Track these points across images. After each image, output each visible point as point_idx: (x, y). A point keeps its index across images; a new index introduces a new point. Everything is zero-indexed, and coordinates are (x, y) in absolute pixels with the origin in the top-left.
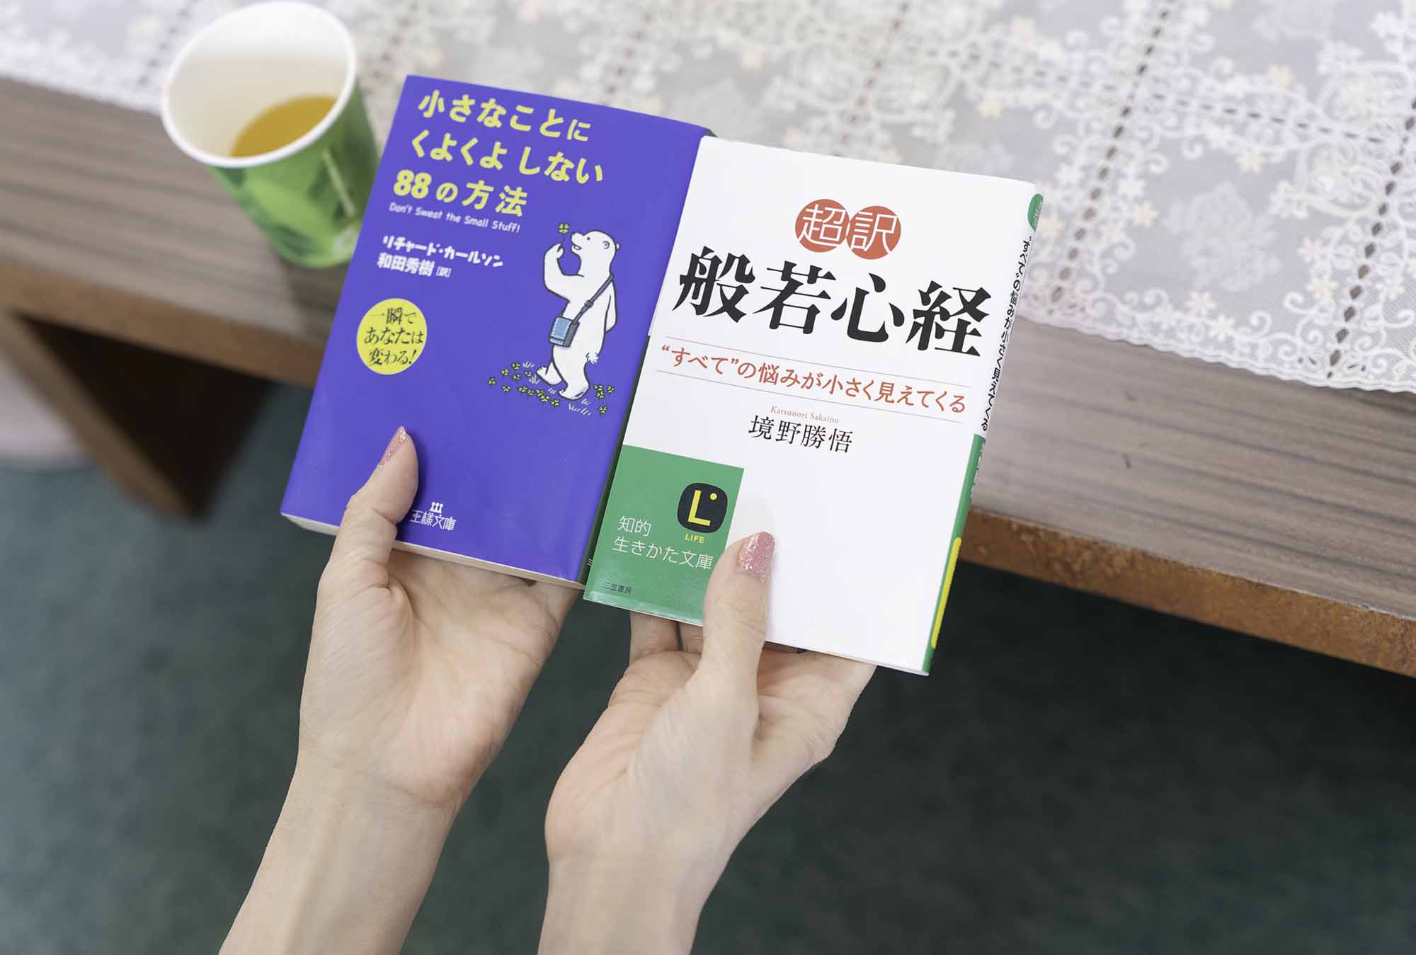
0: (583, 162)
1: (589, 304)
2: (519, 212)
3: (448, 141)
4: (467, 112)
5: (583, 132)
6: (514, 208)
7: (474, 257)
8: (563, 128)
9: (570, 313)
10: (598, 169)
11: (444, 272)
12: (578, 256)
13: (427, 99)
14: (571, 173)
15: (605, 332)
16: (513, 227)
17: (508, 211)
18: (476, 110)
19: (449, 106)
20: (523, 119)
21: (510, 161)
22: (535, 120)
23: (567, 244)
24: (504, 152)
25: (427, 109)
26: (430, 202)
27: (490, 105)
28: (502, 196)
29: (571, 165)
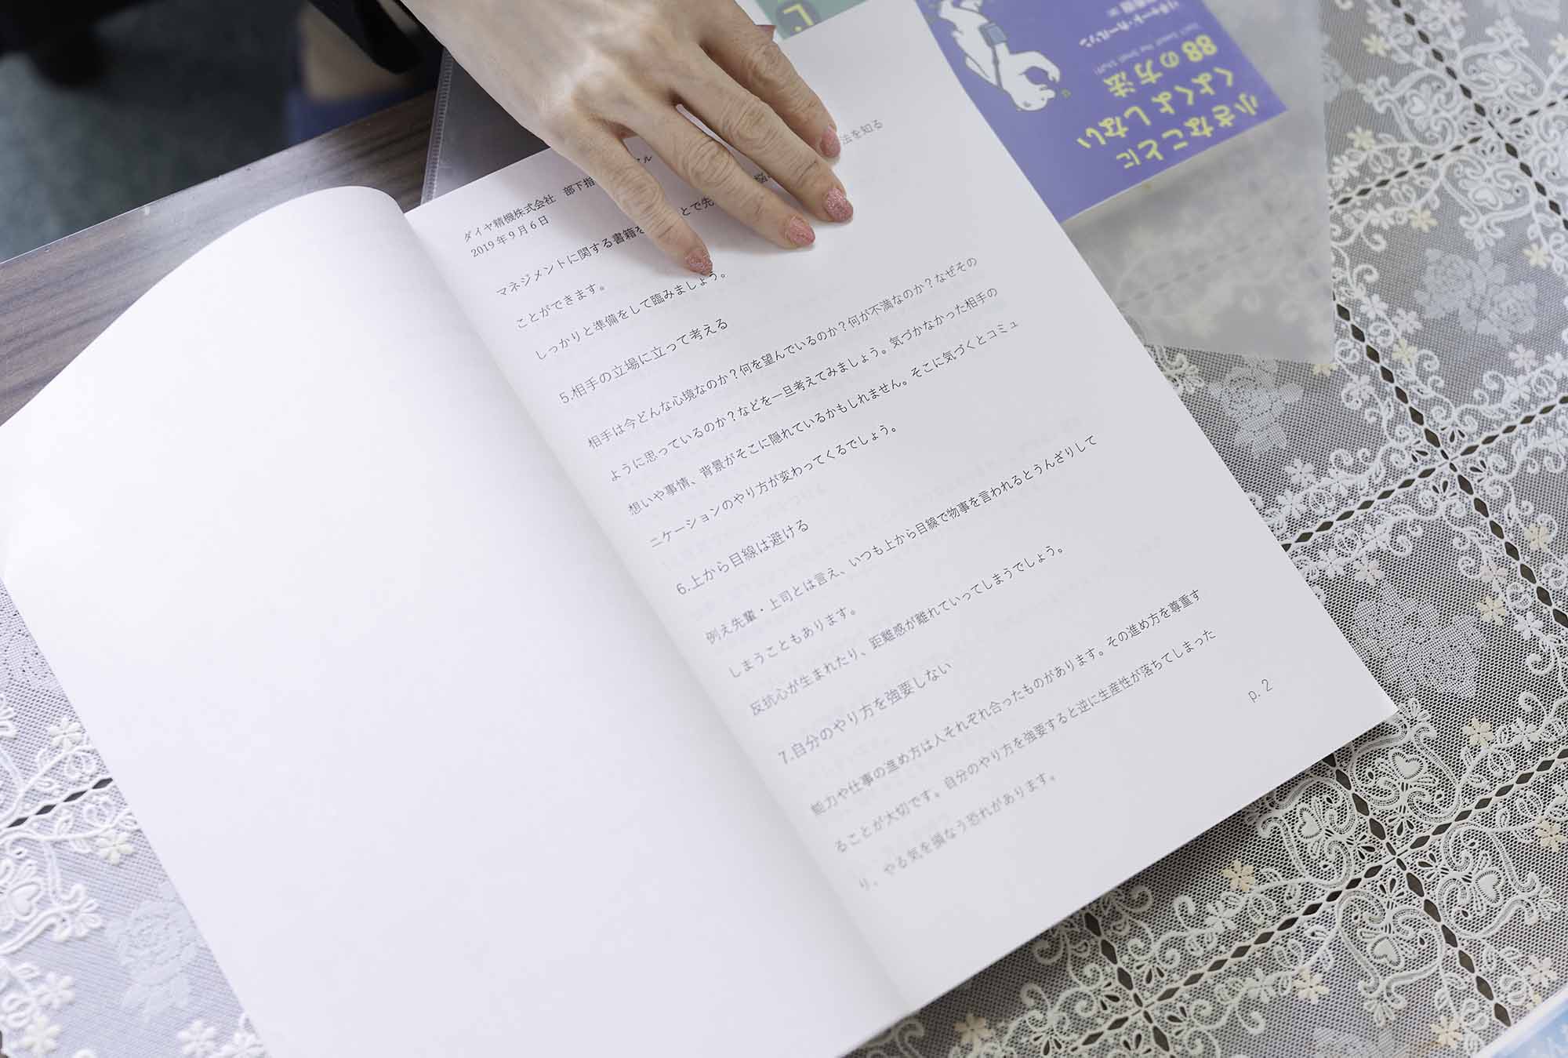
0: (1103, 142)
1: (996, 62)
2: (1108, 82)
3: (1207, 89)
4: (1219, 117)
5: (1124, 160)
6: (1114, 82)
7: (1105, 35)
8: (1141, 154)
9: (1002, 49)
10: (1088, 146)
11: (1113, 12)
12: (1036, 83)
13: (1255, 104)
14: (1103, 131)
15: (966, 55)
16: (1101, 70)
17: (1116, 77)
18: (1212, 122)
19: (1234, 111)
20: (1174, 139)
21: (1152, 110)
22: (1165, 146)
23: (1051, 85)
24: (1163, 110)
25: (1248, 99)
26: (1176, 46)
27: (1208, 131)
28: (1130, 84)
29: (1107, 134)
